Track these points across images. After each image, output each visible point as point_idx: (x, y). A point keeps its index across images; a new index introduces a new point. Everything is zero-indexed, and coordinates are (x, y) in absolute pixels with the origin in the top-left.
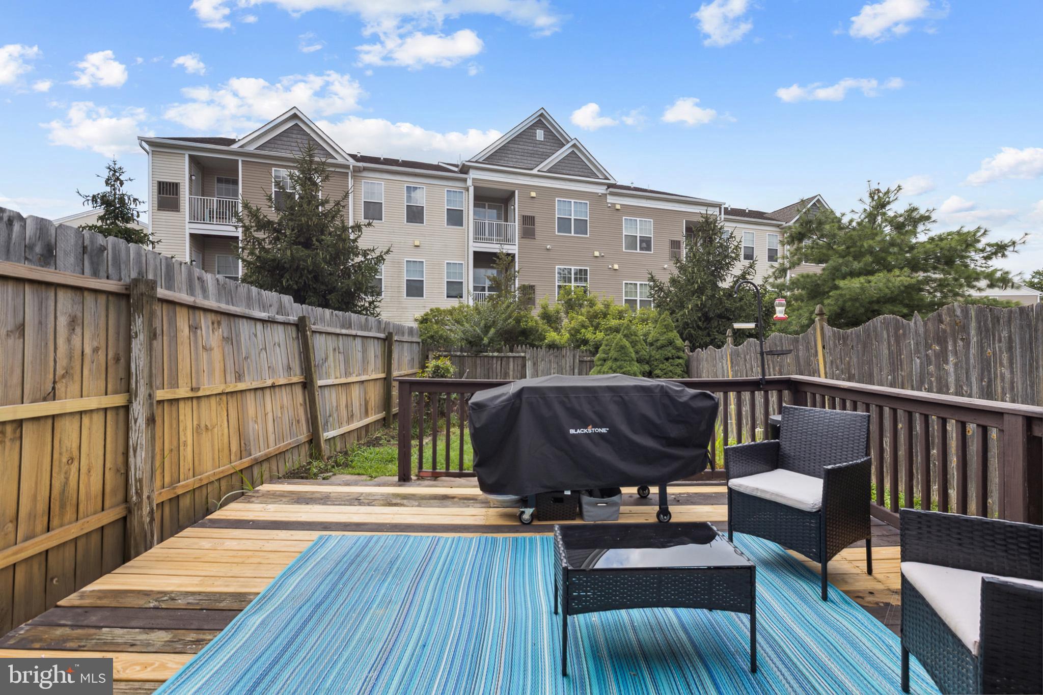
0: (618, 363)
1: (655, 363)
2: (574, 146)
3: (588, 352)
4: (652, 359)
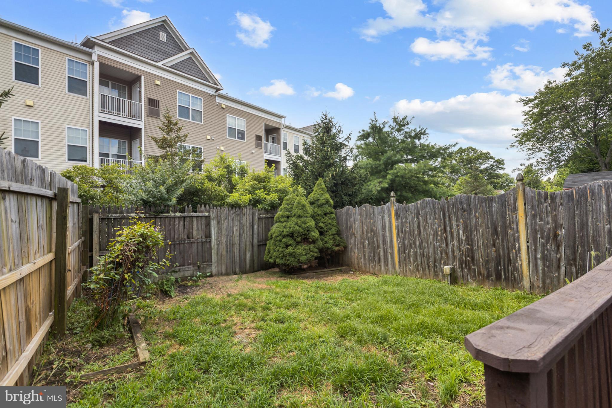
0: (303, 219)
1: (318, 218)
2: (191, 53)
3: (263, 210)
4: (315, 214)
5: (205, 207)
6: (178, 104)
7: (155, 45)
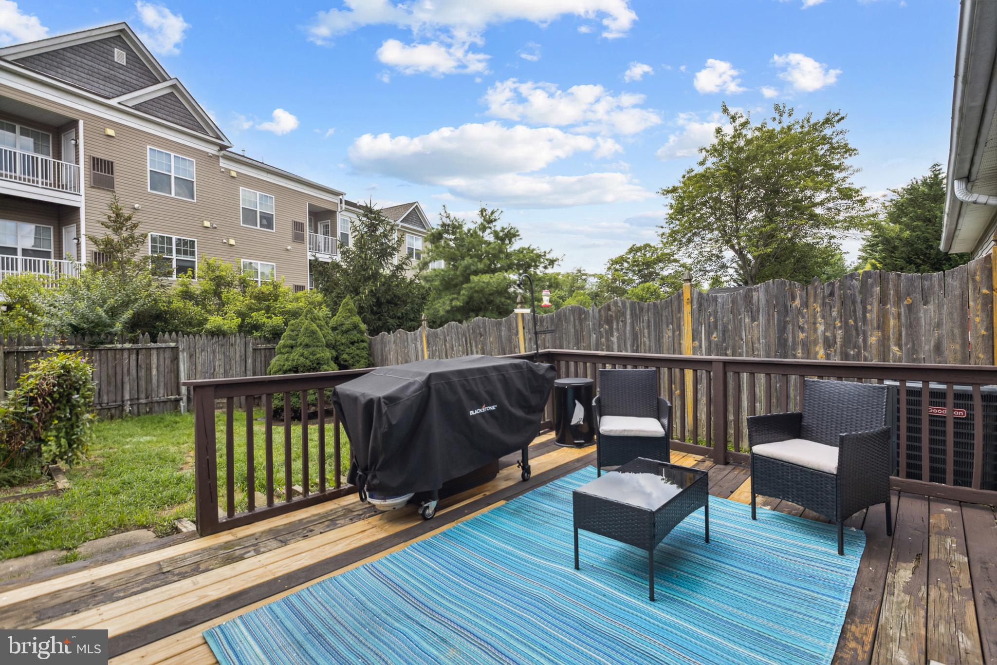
0: (310, 350)
1: (342, 348)
2: (174, 86)
3: (262, 339)
4: (338, 343)
5: (170, 334)
6: (149, 169)
7: (104, 69)
